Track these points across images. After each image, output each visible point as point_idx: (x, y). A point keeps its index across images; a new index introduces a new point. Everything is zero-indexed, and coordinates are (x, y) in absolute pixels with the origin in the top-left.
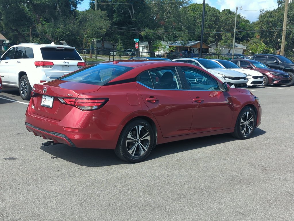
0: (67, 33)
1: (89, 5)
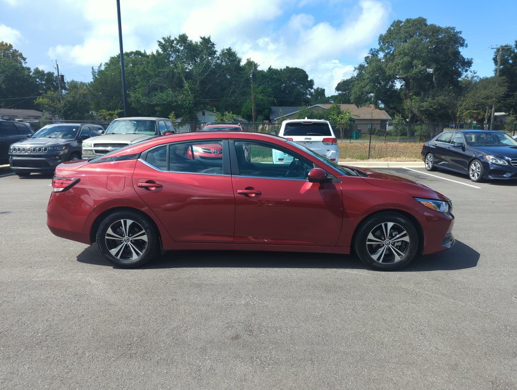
0: (435, 107)
1: (494, 72)
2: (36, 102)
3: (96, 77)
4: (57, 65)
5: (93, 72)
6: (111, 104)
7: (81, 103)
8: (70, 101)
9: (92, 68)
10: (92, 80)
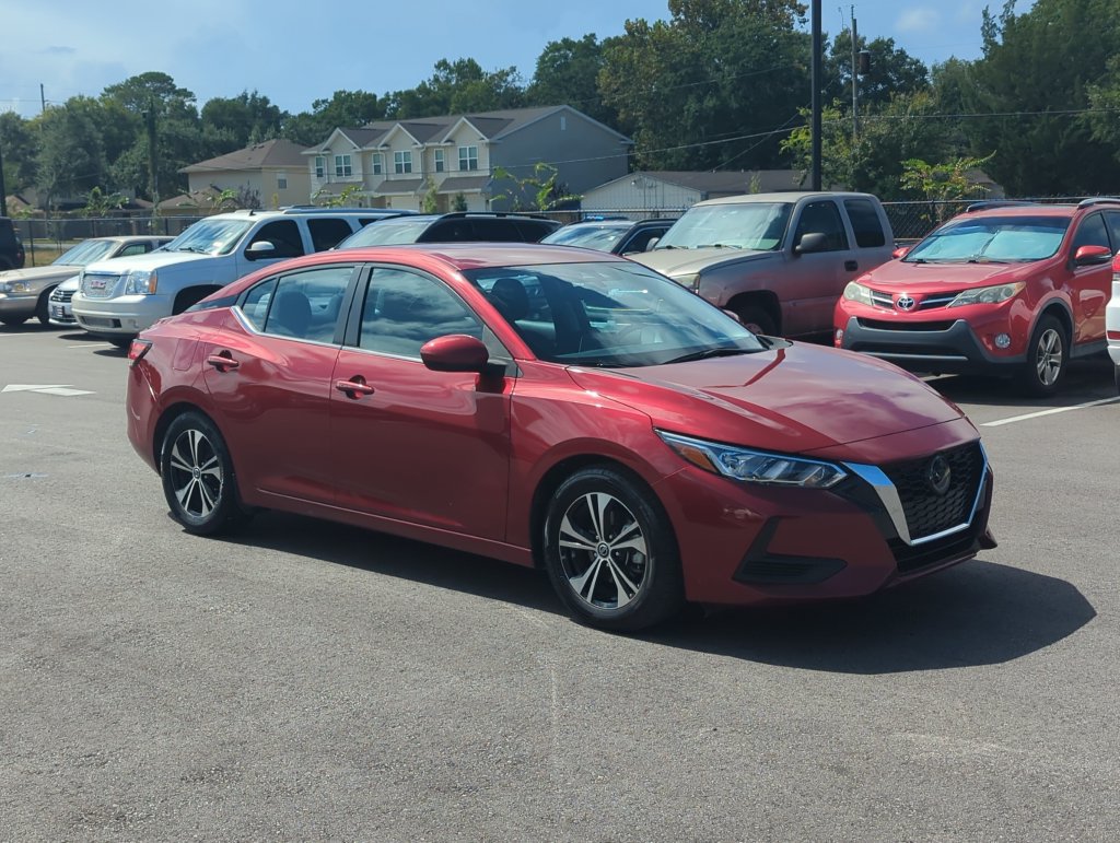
2: (787, 144)
3: (994, 44)
4: (855, 21)
5: (988, 30)
6: (1035, 132)
7: (914, 139)
8: (880, 136)
9: (985, 14)
10: (982, 56)
